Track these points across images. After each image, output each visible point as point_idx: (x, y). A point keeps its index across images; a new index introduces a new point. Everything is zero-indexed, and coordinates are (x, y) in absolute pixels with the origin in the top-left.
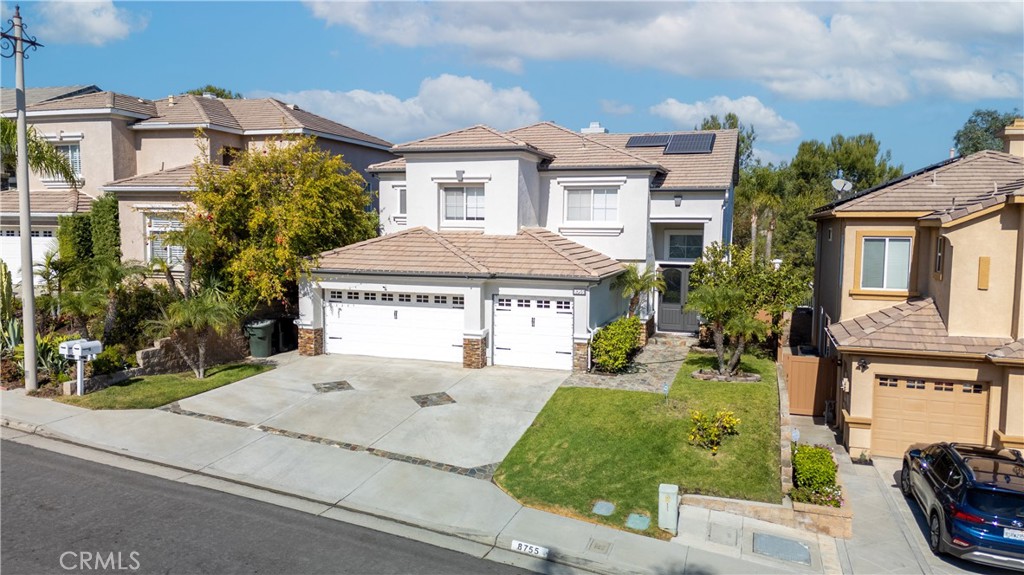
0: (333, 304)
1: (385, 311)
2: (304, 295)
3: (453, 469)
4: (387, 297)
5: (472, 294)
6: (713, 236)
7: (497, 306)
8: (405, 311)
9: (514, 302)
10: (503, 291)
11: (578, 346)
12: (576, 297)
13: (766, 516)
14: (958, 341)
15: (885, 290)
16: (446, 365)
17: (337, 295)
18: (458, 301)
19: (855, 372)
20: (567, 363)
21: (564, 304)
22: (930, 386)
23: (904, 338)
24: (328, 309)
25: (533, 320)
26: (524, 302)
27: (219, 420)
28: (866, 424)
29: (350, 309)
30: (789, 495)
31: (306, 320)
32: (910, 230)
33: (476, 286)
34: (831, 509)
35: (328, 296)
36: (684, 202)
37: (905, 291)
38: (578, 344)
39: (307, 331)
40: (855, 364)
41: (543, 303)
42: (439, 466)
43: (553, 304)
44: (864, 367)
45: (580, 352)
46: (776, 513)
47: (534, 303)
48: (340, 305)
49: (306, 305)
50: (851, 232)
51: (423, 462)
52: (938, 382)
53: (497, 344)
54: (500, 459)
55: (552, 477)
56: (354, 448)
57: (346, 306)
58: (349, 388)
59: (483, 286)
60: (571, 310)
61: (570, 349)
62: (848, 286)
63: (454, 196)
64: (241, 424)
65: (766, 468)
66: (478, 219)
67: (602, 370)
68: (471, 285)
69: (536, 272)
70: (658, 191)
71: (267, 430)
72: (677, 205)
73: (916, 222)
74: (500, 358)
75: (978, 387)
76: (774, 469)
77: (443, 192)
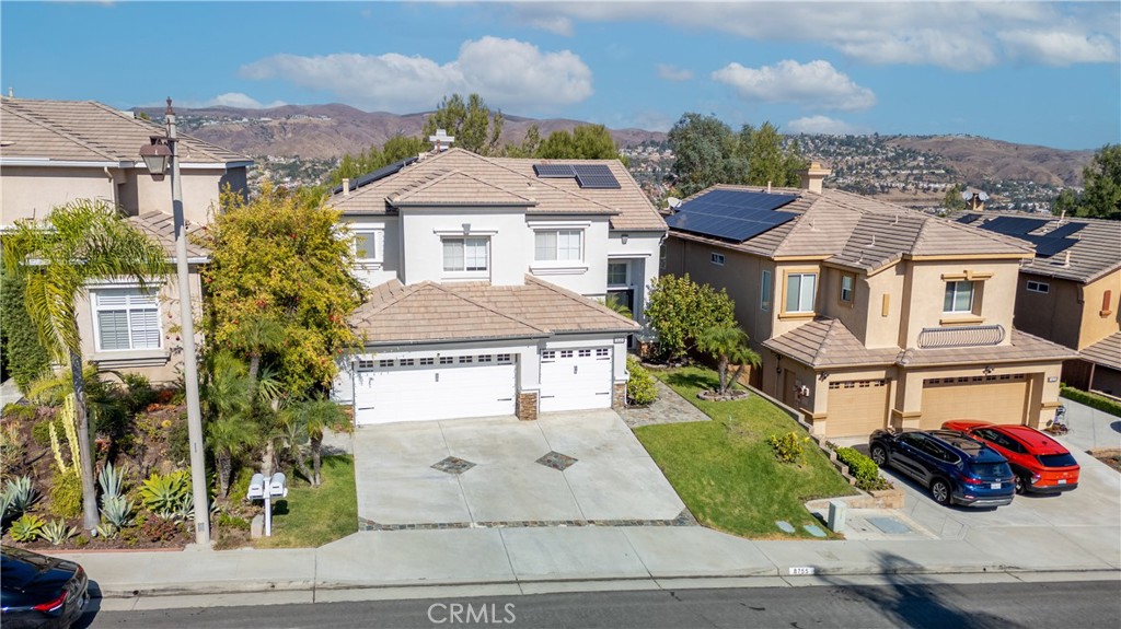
0: (363, 374)
1: (429, 373)
2: (340, 370)
4: (427, 363)
5: (529, 353)
6: (652, 271)
7: (543, 359)
8: (446, 373)
9: (558, 354)
10: (550, 345)
11: (616, 387)
12: (616, 345)
13: (858, 505)
14: (873, 353)
15: (800, 312)
17: (366, 366)
18: (504, 359)
19: (818, 382)
20: (606, 402)
21: (601, 351)
22: (857, 385)
23: (845, 354)
24: (357, 379)
25: (576, 368)
26: (567, 353)
27: (435, 526)
28: (824, 418)
29: (383, 379)
30: (858, 486)
31: (340, 396)
32: (816, 268)
33: (533, 344)
34: (889, 491)
35: (357, 367)
36: (629, 240)
37: (813, 313)
38: (618, 385)
39: (344, 407)
40: (818, 376)
41: (584, 352)
43: (593, 352)
44: (823, 378)
45: (620, 392)
46: (863, 501)
47: (576, 353)
48: (371, 374)
49: (340, 380)
50: (779, 270)
52: (862, 382)
53: (543, 394)
54: (682, 506)
55: (737, 511)
56: (578, 524)
57: (378, 374)
58: (472, 465)
59: (538, 344)
60: (609, 355)
61: (608, 388)
62: (777, 311)
63: (455, 248)
64: (459, 525)
65: (829, 469)
66: (480, 269)
67: (632, 403)
68: (528, 345)
69: (586, 327)
70: (613, 232)
71: (489, 525)
72: (624, 243)
73: (821, 262)
74: (544, 406)
75: (882, 382)
76: (834, 469)
77: (442, 244)
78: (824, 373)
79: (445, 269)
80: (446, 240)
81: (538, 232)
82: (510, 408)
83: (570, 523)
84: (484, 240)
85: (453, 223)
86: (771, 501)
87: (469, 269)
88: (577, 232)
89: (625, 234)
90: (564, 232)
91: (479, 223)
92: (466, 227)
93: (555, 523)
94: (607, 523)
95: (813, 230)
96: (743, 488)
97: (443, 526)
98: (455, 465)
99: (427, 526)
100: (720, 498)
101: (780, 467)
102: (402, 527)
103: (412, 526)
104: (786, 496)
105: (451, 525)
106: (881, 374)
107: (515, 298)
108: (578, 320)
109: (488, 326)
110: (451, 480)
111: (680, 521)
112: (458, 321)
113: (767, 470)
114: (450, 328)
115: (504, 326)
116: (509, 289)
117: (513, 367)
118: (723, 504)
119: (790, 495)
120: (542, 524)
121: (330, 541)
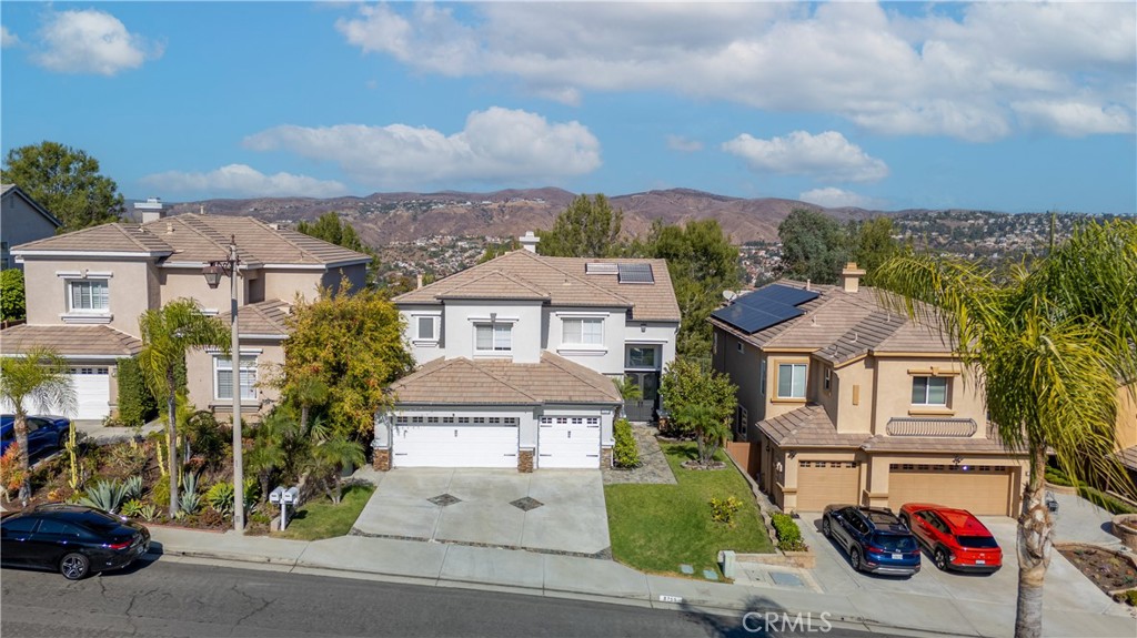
0: (399, 427)
1: (449, 430)
2: (380, 422)
3: (586, 555)
4: (448, 421)
5: (526, 417)
6: (669, 356)
7: (541, 424)
8: (463, 430)
9: (555, 420)
10: (547, 413)
11: (604, 451)
12: (602, 416)
13: (770, 561)
14: (843, 437)
15: (792, 398)
16: (503, 471)
17: (403, 421)
18: (511, 422)
19: (788, 460)
20: (595, 463)
21: (592, 420)
22: (828, 465)
23: (814, 437)
24: (395, 431)
25: (569, 433)
26: (561, 420)
27: (403, 538)
28: (794, 492)
29: (415, 432)
30: (779, 547)
31: (380, 443)
32: (807, 359)
33: (530, 411)
34: (804, 553)
35: (395, 421)
36: (647, 329)
37: (804, 399)
38: (604, 449)
39: (382, 451)
40: (787, 454)
41: (578, 420)
42: (575, 554)
43: (585, 421)
44: (792, 456)
45: (605, 455)
46: (775, 559)
47: (570, 420)
48: (405, 428)
49: (380, 430)
50: (771, 359)
51: (564, 553)
52: (833, 462)
53: (541, 453)
54: (608, 544)
55: (649, 553)
56: (513, 548)
57: (411, 428)
58: (458, 500)
59: (534, 411)
60: (598, 424)
61: (597, 453)
62: (769, 396)
63: (485, 332)
64: (420, 540)
65: (759, 531)
66: (505, 349)
67: (619, 466)
68: (525, 411)
69: (575, 399)
70: (630, 321)
71: (443, 542)
72: (643, 331)
73: (809, 354)
74: (543, 463)
75: (854, 464)
76: (764, 531)
77: (475, 328)
78: (793, 451)
79: (478, 348)
80: (479, 325)
81: (565, 320)
82: (514, 463)
83: (507, 547)
84: (508, 326)
85: (483, 313)
86: (687, 548)
87: (496, 349)
88: (599, 320)
89: (644, 324)
90: (587, 320)
91: (504, 313)
92: (493, 315)
93: (494, 546)
94: (536, 550)
95: (814, 325)
96: (666, 537)
97: (409, 538)
98: (446, 500)
99: (397, 537)
100: (642, 542)
101: (710, 525)
102: (379, 536)
103: (386, 536)
104: (703, 547)
105: (414, 539)
106: (851, 457)
107: (527, 373)
108: (571, 393)
109: (494, 394)
110: (436, 510)
111: (597, 556)
112: (475, 389)
113: (699, 526)
114: (464, 395)
115: (508, 395)
116: (526, 366)
117: (516, 429)
118: (641, 547)
119: (707, 547)
120: (484, 545)
121: (322, 538)
